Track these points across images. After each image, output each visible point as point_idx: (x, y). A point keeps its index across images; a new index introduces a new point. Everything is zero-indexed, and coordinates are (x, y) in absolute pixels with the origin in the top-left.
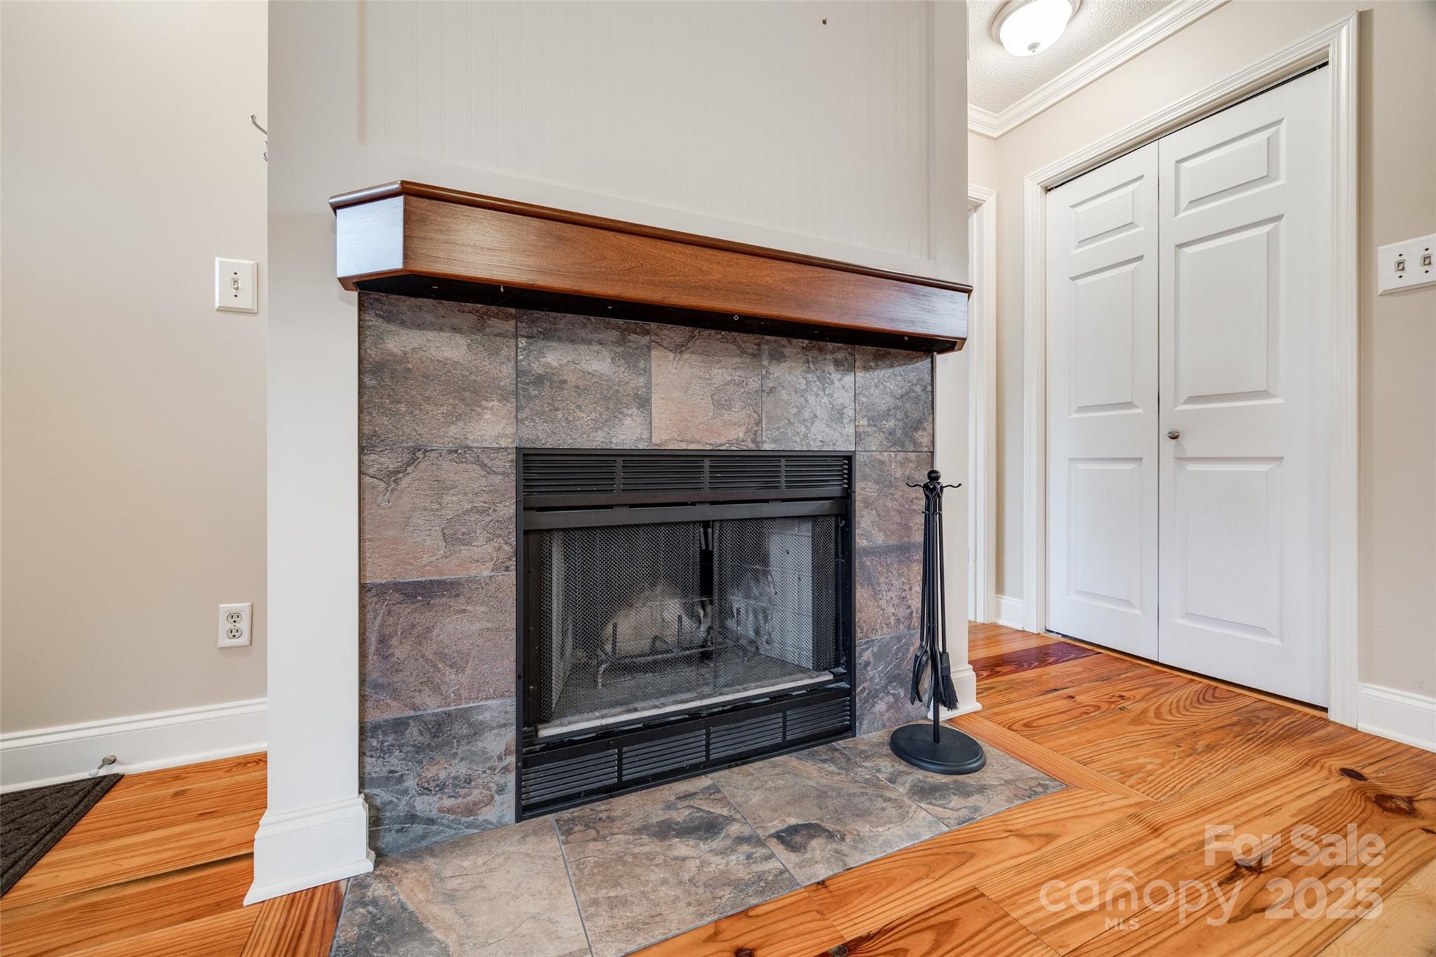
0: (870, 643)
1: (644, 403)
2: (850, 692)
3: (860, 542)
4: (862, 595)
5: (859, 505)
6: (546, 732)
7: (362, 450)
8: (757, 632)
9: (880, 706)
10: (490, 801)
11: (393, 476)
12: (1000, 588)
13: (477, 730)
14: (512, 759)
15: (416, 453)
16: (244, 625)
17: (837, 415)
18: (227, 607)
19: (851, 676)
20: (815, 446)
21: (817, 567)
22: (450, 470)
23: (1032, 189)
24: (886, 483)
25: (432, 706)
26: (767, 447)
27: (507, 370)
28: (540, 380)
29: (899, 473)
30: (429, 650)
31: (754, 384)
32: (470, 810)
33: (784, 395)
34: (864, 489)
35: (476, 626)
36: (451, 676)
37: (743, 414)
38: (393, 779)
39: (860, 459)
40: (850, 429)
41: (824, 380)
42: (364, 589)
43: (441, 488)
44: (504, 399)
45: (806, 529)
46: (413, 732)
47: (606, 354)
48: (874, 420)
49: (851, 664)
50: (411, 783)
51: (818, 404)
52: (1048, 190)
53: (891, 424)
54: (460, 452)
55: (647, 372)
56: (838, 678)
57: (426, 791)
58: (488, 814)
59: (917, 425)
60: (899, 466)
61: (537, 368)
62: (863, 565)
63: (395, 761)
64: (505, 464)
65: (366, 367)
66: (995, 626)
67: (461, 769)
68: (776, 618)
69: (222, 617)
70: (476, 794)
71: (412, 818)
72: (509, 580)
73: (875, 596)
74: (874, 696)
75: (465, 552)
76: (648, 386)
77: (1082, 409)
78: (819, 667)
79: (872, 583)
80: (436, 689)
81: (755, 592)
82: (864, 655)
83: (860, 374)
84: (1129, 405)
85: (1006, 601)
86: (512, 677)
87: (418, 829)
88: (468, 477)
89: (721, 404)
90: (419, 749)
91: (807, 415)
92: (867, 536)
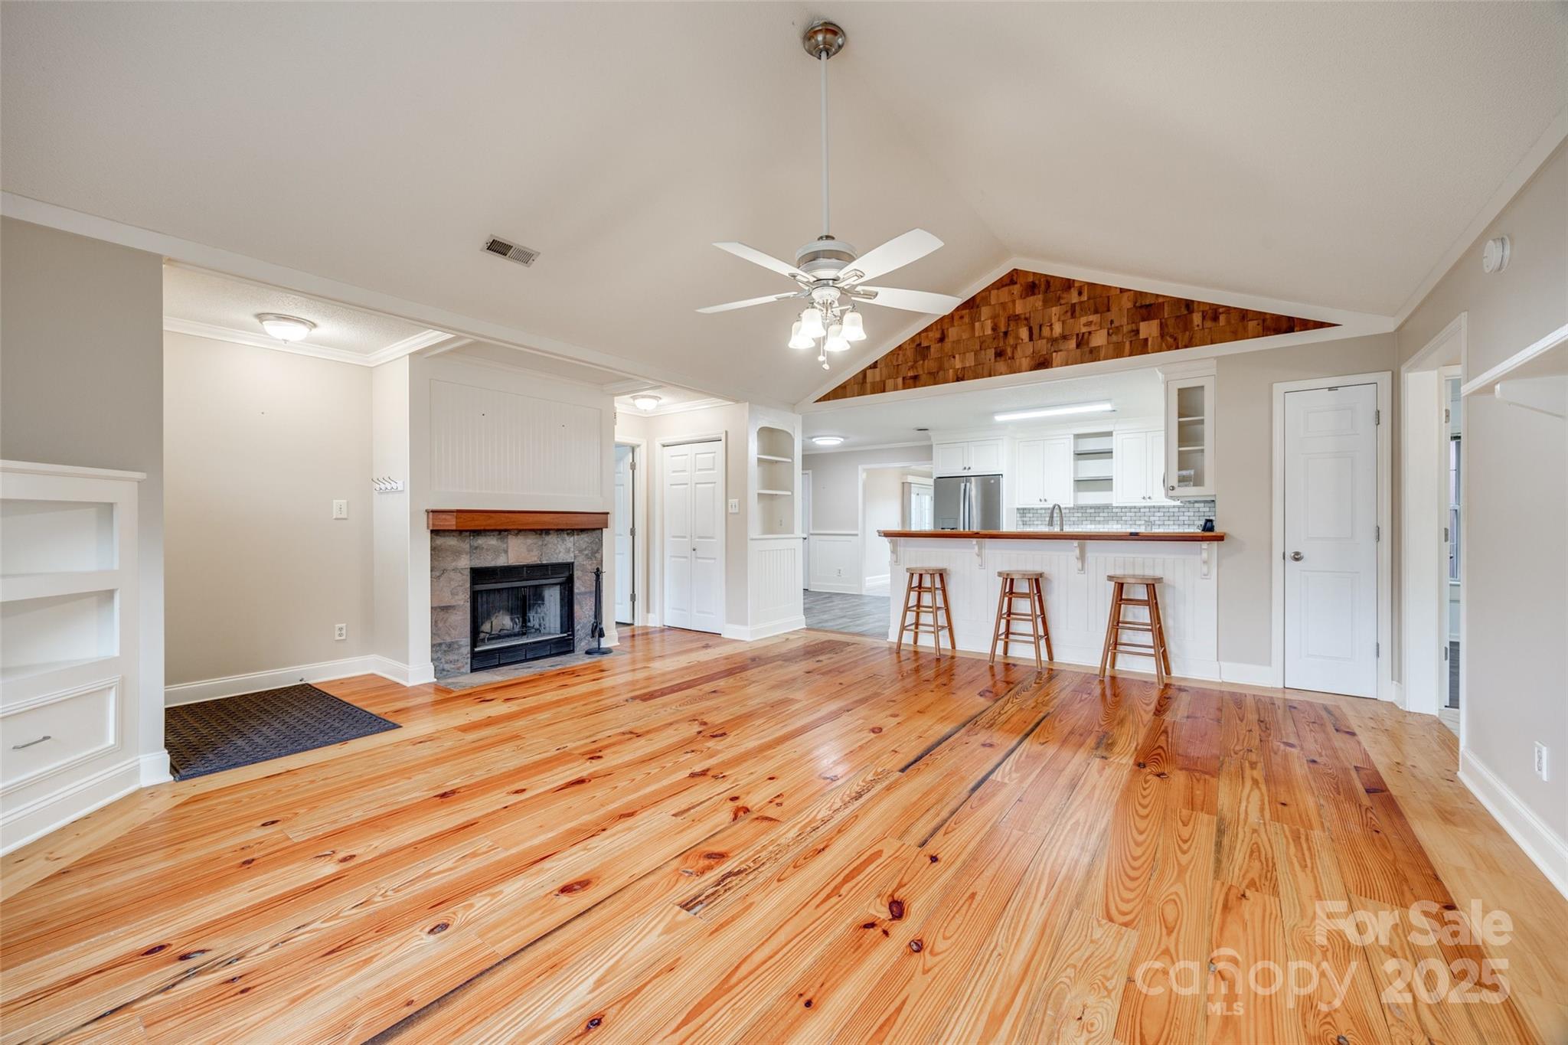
0: (580, 623)
1: (506, 552)
2: (573, 639)
3: (576, 591)
4: (576, 608)
5: (575, 579)
6: (476, 650)
7: (431, 571)
8: (540, 625)
9: (583, 644)
10: (463, 666)
11: (439, 577)
12: (648, 611)
13: (460, 647)
14: (469, 655)
15: (444, 571)
16: (344, 632)
17: (568, 551)
18: (340, 625)
19: (573, 635)
20: (560, 561)
21: (562, 599)
22: (452, 575)
23: (658, 445)
24: (584, 571)
25: (448, 640)
26: (544, 562)
27: (468, 546)
28: (476, 548)
29: (589, 568)
30: (447, 624)
31: (540, 543)
32: (458, 669)
33: (550, 546)
34: (577, 574)
35: (460, 618)
36: (453, 632)
37: (536, 553)
38: (439, 659)
39: (575, 564)
40: (572, 555)
41: (564, 540)
42: (432, 608)
43: (451, 580)
44: (467, 554)
45: (558, 588)
46: (443, 647)
47: (495, 539)
48: (581, 551)
49: (573, 631)
50: (443, 660)
51: (561, 548)
52: (664, 446)
53: (586, 552)
54: (455, 570)
55: (507, 542)
56: (569, 635)
57: (447, 663)
58: (463, 670)
59: (597, 552)
60: (591, 566)
61: (476, 544)
62: (576, 598)
63: (439, 654)
64: (467, 572)
65: (433, 549)
66: (646, 627)
67: (456, 657)
68: (547, 619)
69: (337, 629)
70: (460, 665)
71: (443, 670)
72: (468, 605)
73: (581, 608)
74: (581, 640)
75: (456, 597)
76: (507, 547)
77: (674, 537)
78: (561, 633)
79: (580, 603)
80: (449, 635)
81: (539, 611)
82: (577, 627)
83: (576, 537)
84: (685, 537)
85: (651, 615)
86: (469, 632)
87: (445, 673)
88: (457, 577)
89: (529, 550)
90: (445, 651)
91: (557, 551)
92: (578, 588)
